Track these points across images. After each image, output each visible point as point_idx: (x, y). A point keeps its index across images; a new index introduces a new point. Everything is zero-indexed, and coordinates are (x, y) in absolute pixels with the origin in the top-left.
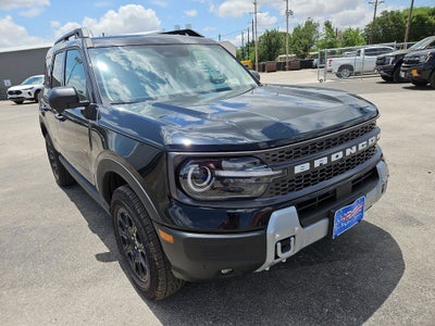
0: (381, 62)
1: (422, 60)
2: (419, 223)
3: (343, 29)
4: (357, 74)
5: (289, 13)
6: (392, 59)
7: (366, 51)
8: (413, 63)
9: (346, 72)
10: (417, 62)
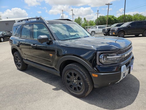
0: (104, 31)
1: (115, 30)
2: (136, 71)
3: (89, 20)
4: (97, 34)
5: (73, 15)
6: (107, 29)
7: (99, 27)
8: (113, 31)
9: (93, 33)
10: (114, 30)
